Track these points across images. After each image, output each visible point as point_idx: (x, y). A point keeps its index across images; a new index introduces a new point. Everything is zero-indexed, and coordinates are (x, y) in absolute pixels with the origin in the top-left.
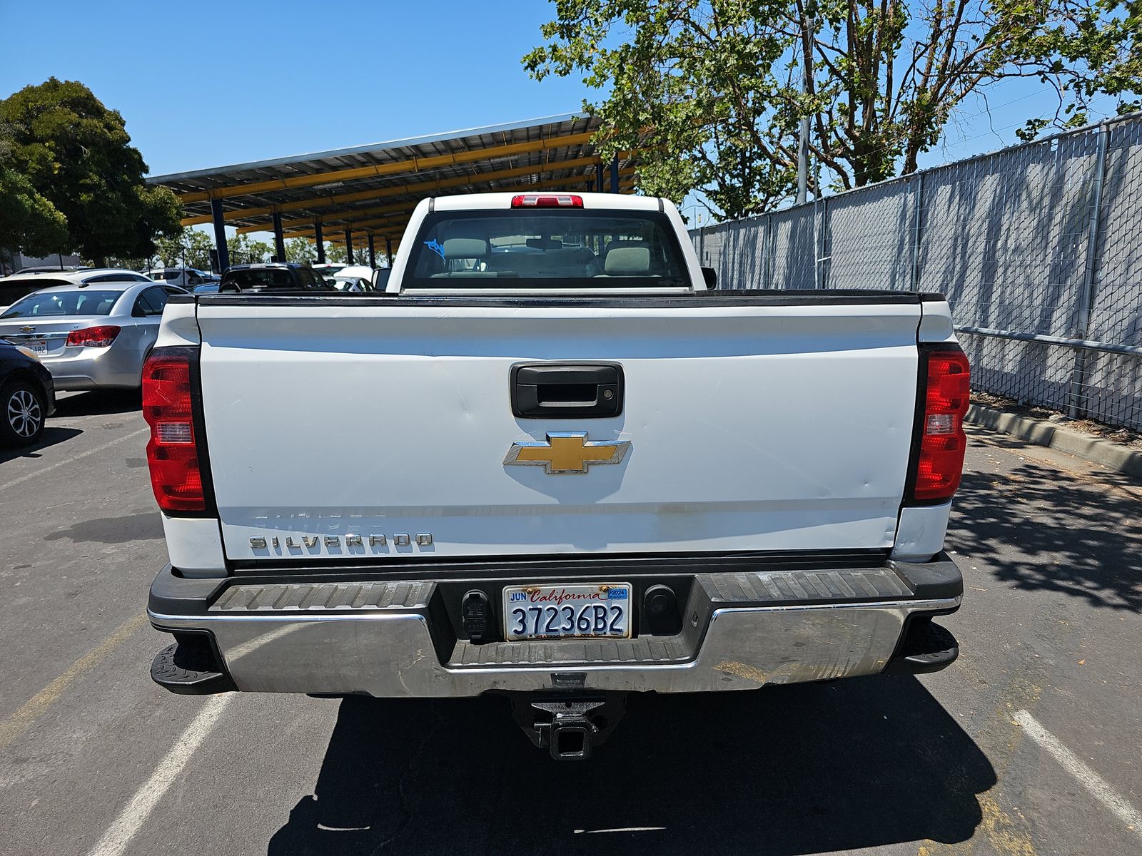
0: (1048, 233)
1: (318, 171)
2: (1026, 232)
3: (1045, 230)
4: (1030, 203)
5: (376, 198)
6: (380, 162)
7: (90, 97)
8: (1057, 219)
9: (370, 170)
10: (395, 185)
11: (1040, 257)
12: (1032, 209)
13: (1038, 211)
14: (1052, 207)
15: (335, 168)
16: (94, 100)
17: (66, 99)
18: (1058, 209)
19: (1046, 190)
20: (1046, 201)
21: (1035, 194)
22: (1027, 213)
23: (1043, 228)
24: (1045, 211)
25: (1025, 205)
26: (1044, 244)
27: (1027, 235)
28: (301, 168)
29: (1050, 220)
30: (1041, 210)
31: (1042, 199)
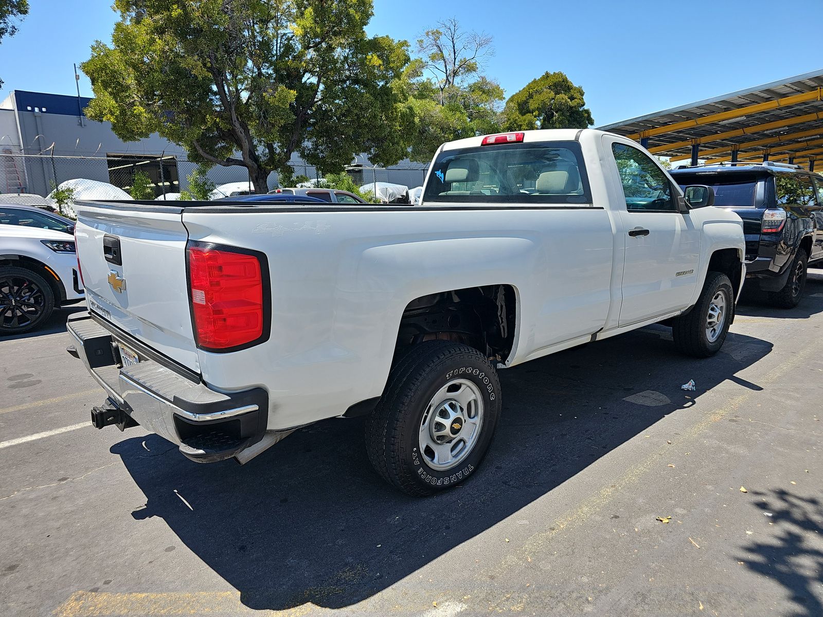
1: (726, 110)
5: (784, 126)
6: (784, 96)
7: (565, 80)
9: (773, 104)
10: (807, 113)
15: (740, 106)
16: (567, 81)
17: (551, 84)
28: (710, 109)
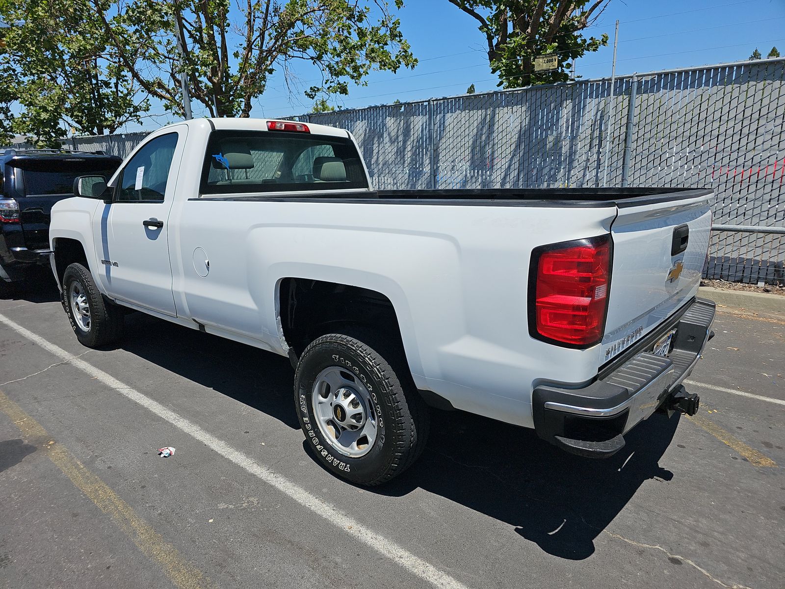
0: (404, 155)
2: (390, 155)
3: (402, 154)
4: (391, 139)
8: (409, 148)
11: (401, 169)
12: (392, 142)
13: (396, 144)
14: (405, 142)
18: (409, 143)
19: (400, 133)
20: (401, 138)
21: (393, 134)
22: (388, 144)
23: (401, 152)
24: (401, 144)
25: (387, 140)
26: (402, 161)
27: (391, 157)
29: (405, 149)
30: (398, 144)
31: (397, 137)
